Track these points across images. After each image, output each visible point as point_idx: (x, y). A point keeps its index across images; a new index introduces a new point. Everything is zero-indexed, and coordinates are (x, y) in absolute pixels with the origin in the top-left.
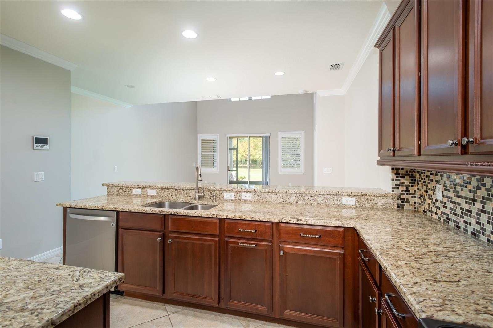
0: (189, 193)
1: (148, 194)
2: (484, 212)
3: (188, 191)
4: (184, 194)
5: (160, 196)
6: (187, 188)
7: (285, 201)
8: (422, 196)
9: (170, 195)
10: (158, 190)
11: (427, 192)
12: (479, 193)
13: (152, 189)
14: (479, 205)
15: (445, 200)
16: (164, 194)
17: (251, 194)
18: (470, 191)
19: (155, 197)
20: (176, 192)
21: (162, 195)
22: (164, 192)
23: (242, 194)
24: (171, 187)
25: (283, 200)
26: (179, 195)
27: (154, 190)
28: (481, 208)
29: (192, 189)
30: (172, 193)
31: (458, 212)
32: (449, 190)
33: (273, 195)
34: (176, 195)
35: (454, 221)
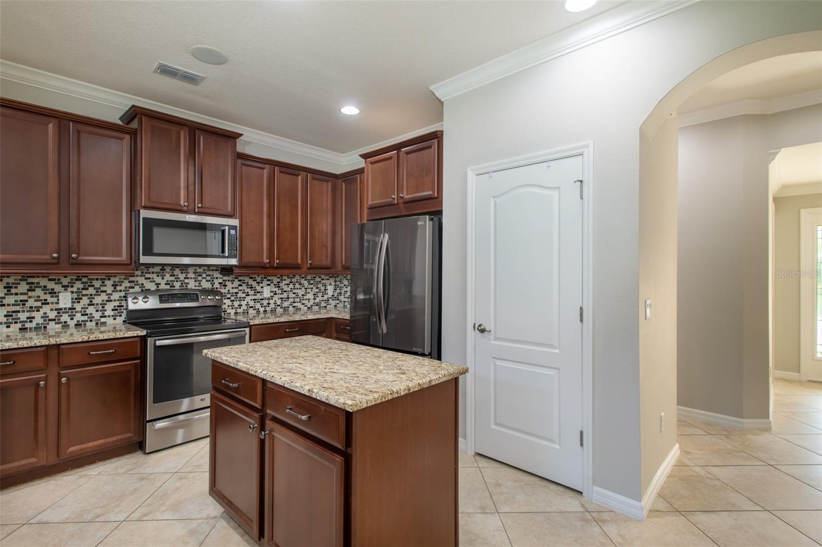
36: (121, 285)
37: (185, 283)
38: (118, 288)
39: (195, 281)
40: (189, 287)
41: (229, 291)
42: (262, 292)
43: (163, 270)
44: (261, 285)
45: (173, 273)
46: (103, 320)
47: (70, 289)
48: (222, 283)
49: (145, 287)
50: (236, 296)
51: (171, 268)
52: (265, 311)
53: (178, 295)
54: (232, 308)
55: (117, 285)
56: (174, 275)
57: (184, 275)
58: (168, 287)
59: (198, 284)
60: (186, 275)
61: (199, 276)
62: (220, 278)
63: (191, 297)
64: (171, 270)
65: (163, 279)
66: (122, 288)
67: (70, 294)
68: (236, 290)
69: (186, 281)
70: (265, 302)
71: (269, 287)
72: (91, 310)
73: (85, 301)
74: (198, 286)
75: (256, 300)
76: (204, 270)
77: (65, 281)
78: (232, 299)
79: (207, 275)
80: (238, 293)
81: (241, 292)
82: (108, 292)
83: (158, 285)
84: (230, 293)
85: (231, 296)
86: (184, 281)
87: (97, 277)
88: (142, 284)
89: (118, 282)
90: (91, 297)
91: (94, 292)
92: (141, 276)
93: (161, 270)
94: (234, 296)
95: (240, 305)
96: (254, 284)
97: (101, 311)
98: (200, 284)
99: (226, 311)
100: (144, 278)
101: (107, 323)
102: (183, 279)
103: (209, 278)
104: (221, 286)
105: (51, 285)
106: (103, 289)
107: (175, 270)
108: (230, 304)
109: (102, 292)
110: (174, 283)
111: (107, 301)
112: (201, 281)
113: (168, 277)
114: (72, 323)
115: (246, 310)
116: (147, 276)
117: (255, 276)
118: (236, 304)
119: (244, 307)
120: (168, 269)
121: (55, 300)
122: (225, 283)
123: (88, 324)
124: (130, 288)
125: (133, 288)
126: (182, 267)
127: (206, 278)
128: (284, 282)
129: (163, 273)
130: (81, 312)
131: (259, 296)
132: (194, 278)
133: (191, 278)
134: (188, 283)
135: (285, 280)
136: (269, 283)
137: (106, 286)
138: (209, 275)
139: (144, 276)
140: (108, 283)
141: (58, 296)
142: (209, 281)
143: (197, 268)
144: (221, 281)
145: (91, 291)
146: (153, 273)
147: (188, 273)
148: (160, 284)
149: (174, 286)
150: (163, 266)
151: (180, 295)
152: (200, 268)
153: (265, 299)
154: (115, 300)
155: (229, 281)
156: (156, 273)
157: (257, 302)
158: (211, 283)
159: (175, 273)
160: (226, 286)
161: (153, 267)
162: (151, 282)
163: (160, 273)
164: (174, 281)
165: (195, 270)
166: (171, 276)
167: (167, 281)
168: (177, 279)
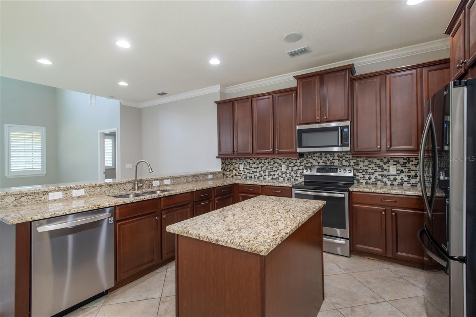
0: (123, 187)
1: (73, 196)
2: (262, 170)
3: (123, 185)
4: (118, 188)
5: (90, 195)
6: (122, 182)
7: (187, 181)
8: (231, 171)
9: (103, 192)
10: (88, 189)
11: (234, 168)
12: (260, 165)
13: (78, 189)
14: (260, 169)
15: (245, 170)
16: (95, 192)
17: (170, 180)
18: (256, 165)
19: (84, 197)
20: (110, 187)
21: (94, 193)
22: (95, 189)
23: (165, 181)
24: (105, 183)
25: (186, 181)
26: (114, 190)
27: (82, 190)
28: (261, 169)
29: (128, 182)
30: (105, 190)
31: (251, 172)
32: (246, 166)
33: (181, 179)
34: (110, 191)
35: (249, 176)
36: (303, 163)
37: (333, 162)
38: (302, 164)
39: (339, 161)
40: (335, 164)
41: (361, 168)
42: (389, 170)
43: (321, 155)
44: (387, 165)
45: (326, 156)
46: (297, 178)
47: (285, 164)
48: (356, 163)
49: (313, 164)
50: (367, 171)
51: (325, 153)
52: (392, 184)
53: (327, 169)
54: (364, 180)
55: (301, 162)
56: (327, 158)
57: (332, 158)
58: (324, 164)
59: (340, 163)
60: (333, 158)
61: (340, 158)
62: (354, 159)
63: (333, 170)
64: (325, 155)
65: (321, 159)
66: (303, 164)
67: (285, 166)
68: (367, 168)
69: (333, 161)
70: (392, 178)
71: (395, 166)
72: (292, 173)
73: (290, 169)
74: (340, 164)
75: (383, 175)
76: (344, 154)
77: (284, 160)
78: (363, 173)
79: (346, 158)
80: (368, 169)
81: (370, 169)
82: (298, 166)
83: (319, 163)
84: (362, 169)
85: (363, 171)
86: (332, 161)
87: (294, 159)
88: (312, 162)
89: (302, 161)
90: (292, 168)
91: (293, 165)
92: (311, 158)
93: (320, 155)
94: (365, 171)
95: (370, 178)
96: (381, 164)
97: (296, 174)
98: (341, 163)
99: (359, 181)
100: (312, 159)
101: (298, 180)
102: (332, 160)
103: (347, 159)
104: (355, 164)
105: (280, 162)
106: (296, 164)
107: (327, 155)
108: (362, 176)
109: (296, 165)
110: (327, 162)
111: (298, 170)
112: (342, 161)
113: (324, 159)
114: (286, 178)
115: (375, 182)
116: (314, 158)
117: (382, 158)
118: (367, 177)
119: (373, 179)
120: (323, 154)
121: (281, 168)
122: (358, 163)
123: (291, 179)
124: (306, 164)
125: (308, 164)
126: (331, 153)
127: (345, 159)
128: (411, 163)
129: (321, 156)
130: (289, 174)
131: (385, 173)
132: (338, 159)
133: (336, 159)
134: (334, 162)
135: (412, 161)
136: (395, 163)
137: (297, 163)
138: (347, 158)
139: (313, 158)
140: (298, 161)
141: (281, 167)
142: (347, 161)
143: (340, 153)
144: (355, 161)
145: (292, 165)
146: (316, 156)
147: (334, 156)
148: (320, 162)
149: (327, 164)
150: (321, 153)
151: (328, 169)
152: (341, 153)
153: (392, 175)
154: (301, 170)
155: (361, 161)
156: (318, 156)
157: (384, 177)
158: (348, 163)
159: (327, 156)
160: (359, 164)
161: (316, 154)
162: (316, 161)
163: (319, 156)
164: (327, 161)
165: (338, 154)
166: (325, 158)
167: (323, 161)
168: (328, 160)
